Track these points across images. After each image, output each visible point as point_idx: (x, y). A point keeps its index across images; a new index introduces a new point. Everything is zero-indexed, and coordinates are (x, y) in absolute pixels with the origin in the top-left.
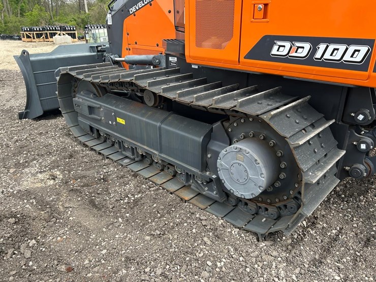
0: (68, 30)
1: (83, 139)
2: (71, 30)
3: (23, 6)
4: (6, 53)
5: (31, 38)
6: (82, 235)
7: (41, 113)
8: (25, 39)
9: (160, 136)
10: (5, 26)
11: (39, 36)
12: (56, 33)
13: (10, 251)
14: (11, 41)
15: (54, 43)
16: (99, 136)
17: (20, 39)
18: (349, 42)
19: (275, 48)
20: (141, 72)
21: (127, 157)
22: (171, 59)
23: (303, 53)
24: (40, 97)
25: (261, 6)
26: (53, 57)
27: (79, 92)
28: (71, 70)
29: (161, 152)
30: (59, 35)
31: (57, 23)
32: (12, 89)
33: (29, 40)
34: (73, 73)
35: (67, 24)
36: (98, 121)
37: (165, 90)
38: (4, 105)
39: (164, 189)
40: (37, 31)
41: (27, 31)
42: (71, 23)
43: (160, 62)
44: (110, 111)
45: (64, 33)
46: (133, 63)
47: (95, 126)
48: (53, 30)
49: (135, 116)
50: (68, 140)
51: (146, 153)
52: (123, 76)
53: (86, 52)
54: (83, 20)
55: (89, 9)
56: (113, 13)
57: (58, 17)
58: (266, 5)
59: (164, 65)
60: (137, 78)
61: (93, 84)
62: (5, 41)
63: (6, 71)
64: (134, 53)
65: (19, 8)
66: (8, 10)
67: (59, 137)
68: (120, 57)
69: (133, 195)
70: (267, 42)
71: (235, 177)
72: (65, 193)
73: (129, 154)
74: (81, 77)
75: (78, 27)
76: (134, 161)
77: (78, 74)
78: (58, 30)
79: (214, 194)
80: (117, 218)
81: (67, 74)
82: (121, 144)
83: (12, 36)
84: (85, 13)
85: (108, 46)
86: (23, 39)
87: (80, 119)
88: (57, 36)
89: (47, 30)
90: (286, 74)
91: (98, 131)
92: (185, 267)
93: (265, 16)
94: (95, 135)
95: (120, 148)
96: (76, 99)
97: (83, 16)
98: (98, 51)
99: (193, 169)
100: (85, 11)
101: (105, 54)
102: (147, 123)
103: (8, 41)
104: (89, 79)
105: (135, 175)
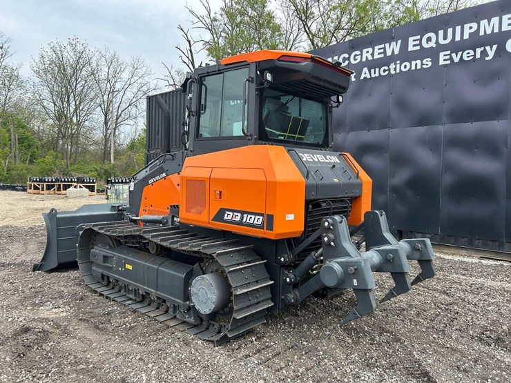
0: (87, 183)
1: (93, 287)
2: (90, 182)
3: (35, 152)
4: (8, 207)
5: (39, 189)
6: (86, 343)
7: (55, 265)
8: (32, 190)
9: (157, 276)
10: (7, 174)
11: (49, 188)
12: (72, 185)
13: (36, 347)
14: (12, 192)
15: (67, 197)
16: (109, 282)
17: (24, 190)
18: (256, 214)
19: (226, 215)
20: (149, 228)
21: (131, 299)
22: (175, 219)
23: (238, 219)
24: (58, 250)
25: (218, 192)
26: (77, 215)
27: (97, 245)
28: (94, 226)
29: (157, 290)
30: (75, 187)
31: (73, 173)
32: (21, 245)
33: (36, 191)
34: (96, 229)
35: (86, 175)
36: (110, 269)
37: (161, 240)
38: (16, 259)
39: (155, 320)
40: (48, 182)
41: (36, 181)
42: (91, 173)
43: (167, 221)
44: (121, 259)
45: (81, 185)
46: (146, 222)
47: (107, 273)
48: (68, 181)
49: (140, 262)
50: (78, 289)
51: (146, 292)
52: (135, 231)
53: (107, 211)
54: (106, 171)
55: (115, 158)
56: (136, 182)
57: (76, 166)
58: (220, 192)
59: (170, 223)
60: (144, 232)
61: (110, 237)
62: (4, 192)
63: (12, 227)
64: (149, 214)
65: (30, 154)
66: (15, 157)
67: (71, 286)
68: (137, 216)
69: (130, 324)
70: (222, 212)
71: (201, 298)
72: (74, 322)
73: (132, 296)
74: (101, 231)
75: (99, 178)
76: (136, 302)
77: (100, 229)
78: (74, 182)
79: (192, 320)
80: (115, 336)
81: (90, 229)
82: (126, 287)
83: (14, 186)
84: (110, 163)
85: (128, 206)
86: (28, 190)
87: (94, 268)
88: (71, 189)
89: (61, 181)
90: (234, 231)
91: (108, 277)
92: (156, 356)
93: (220, 198)
94: (105, 283)
95: (125, 292)
96: (94, 250)
97: (106, 167)
98: (119, 210)
99: (178, 301)
100: (110, 160)
101: (125, 213)
102: (149, 267)
103: (9, 191)
104: (108, 233)
105: (135, 311)
